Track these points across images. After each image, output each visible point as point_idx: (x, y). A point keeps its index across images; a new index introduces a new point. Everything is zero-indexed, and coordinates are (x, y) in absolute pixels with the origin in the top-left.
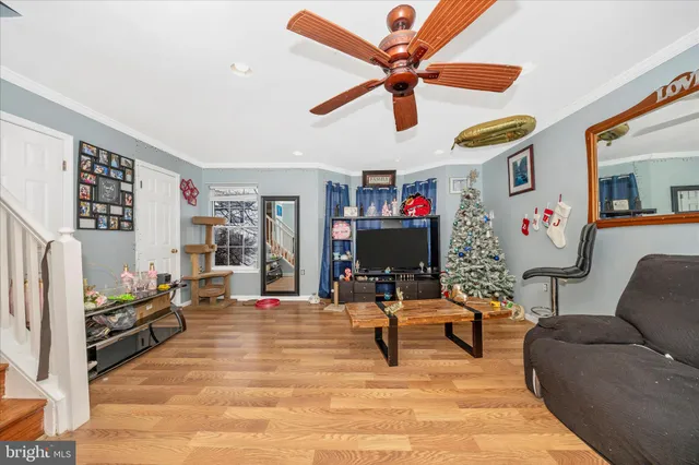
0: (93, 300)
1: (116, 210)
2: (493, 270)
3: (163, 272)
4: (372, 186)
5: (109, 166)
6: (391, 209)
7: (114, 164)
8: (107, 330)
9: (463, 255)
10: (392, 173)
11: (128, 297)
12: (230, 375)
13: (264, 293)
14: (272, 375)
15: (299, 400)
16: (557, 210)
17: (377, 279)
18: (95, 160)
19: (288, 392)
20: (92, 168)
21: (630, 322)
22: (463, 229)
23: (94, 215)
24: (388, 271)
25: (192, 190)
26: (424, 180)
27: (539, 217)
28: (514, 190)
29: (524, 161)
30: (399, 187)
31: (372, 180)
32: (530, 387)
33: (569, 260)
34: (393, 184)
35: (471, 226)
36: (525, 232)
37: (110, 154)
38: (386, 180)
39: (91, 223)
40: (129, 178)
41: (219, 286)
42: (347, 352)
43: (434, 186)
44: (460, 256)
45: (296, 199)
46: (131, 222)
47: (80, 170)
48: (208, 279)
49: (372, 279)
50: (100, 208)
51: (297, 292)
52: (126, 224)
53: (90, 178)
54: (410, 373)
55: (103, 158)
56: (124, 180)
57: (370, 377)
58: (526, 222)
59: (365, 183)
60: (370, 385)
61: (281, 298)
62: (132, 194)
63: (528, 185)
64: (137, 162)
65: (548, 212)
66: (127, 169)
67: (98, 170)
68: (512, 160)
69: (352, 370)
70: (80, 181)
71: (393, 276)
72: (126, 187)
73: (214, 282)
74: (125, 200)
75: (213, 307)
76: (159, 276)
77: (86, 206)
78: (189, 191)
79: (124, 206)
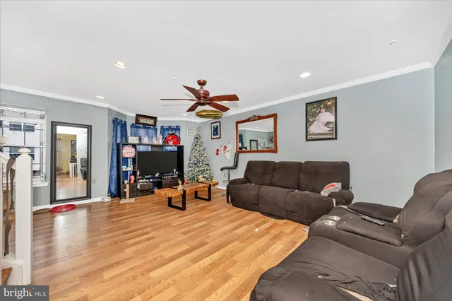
2: (207, 170)
4: (142, 124)
6: (158, 140)
9: (196, 164)
10: (155, 118)
16: (228, 147)
17: (151, 180)
21: (247, 179)
22: (196, 152)
24: (157, 175)
26: (174, 125)
27: (222, 149)
28: (213, 137)
29: (217, 127)
30: (159, 127)
31: (142, 120)
32: (228, 202)
33: (231, 164)
34: (155, 125)
35: (199, 151)
36: (217, 154)
38: (151, 122)
43: (179, 130)
45: (89, 128)
49: (148, 180)
51: (89, 197)
58: (218, 150)
59: (137, 122)
63: (218, 136)
65: (225, 147)
68: (213, 125)
71: (161, 178)
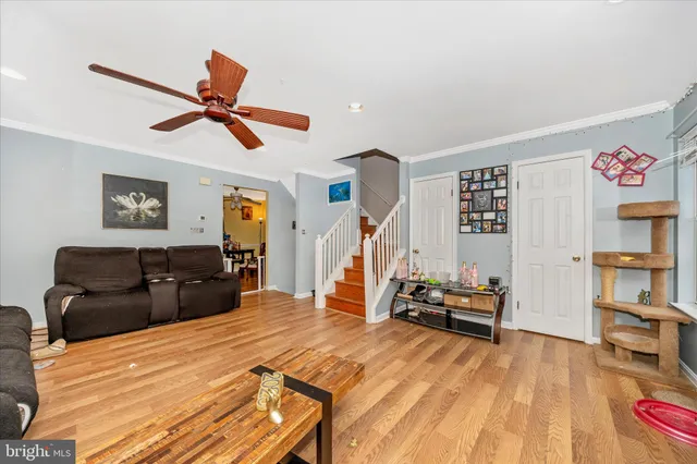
1: (489, 216)
5: (482, 181)
7: (487, 177)
18: (471, 179)
20: (469, 187)
23: (471, 222)
37: (483, 171)
39: (467, 229)
40: (503, 184)
46: (505, 225)
47: (461, 192)
50: (475, 216)
52: (499, 226)
53: (468, 196)
55: (478, 176)
56: (498, 187)
62: (506, 198)
64: (511, 165)
66: (501, 175)
67: (474, 187)
70: (462, 200)
72: (499, 193)
74: (499, 205)
77: (464, 217)
79: (497, 211)
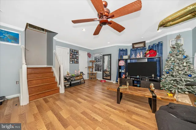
0: (68, 75)
1: (76, 60)
3: (82, 71)
4: (136, 48)
5: (74, 52)
6: (140, 55)
7: (75, 52)
8: (71, 80)
10: (144, 42)
11: (74, 75)
12: (84, 93)
13: (103, 78)
14: (90, 95)
15: (90, 101)
17: (134, 79)
18: (72, 51)
19: (89, 99)
20: (72, 53)
22: (170, 62)
23: (72, 61)
24: (138, 77)
25: (90, 55)
26: (157, 43)
30: (147, 47)
31: (136, 46)
34: (145, 46)
35: (174, 60)
37: (74, 50)
38: (142, 45)
39: (71, 62)
40: (78, 54)
41: (94, 76)
42: (110, 96)
43: (162, 45)
44: (167, 73)
45: (110, 55)
46: (78, 62)
47: (70, 54)
48: (93, 74)
49: (132, 79)
50: (73, 60)
51: (110, 80)
52: (77, 62)
53: (72, 55)
54: (121, 107)
55: (74, 51)
56: (77, 54)
57: (109, 103)
59: (133, 47)
60: (107, 105)
61: (106, 80)
62: (78, 57)
64: (79, 51)
66: (77, 52)
67: (73, 53)
69: (107, 101)
70: (70, 55)
71: (140, 79)
72: (77, 56)
73: (94, 75)
74: (77, 58)
75: (92, 80)
76: (80, 72)
77: (71, 59)
78: (89, 55)
79: (77, 59)
